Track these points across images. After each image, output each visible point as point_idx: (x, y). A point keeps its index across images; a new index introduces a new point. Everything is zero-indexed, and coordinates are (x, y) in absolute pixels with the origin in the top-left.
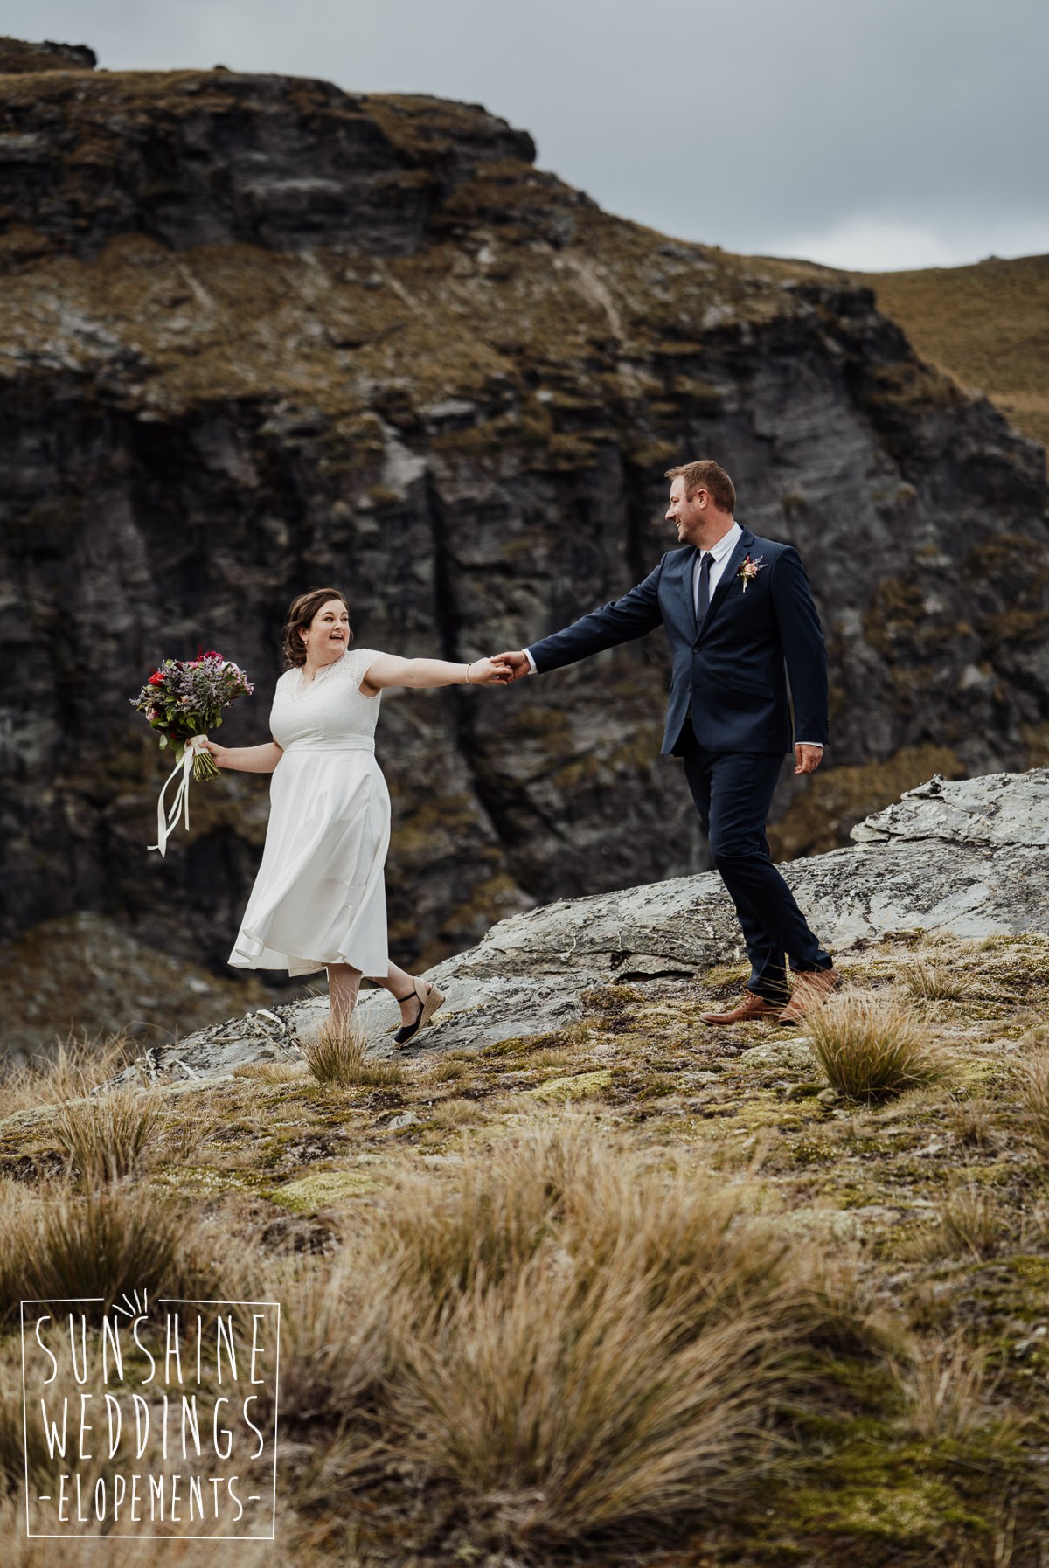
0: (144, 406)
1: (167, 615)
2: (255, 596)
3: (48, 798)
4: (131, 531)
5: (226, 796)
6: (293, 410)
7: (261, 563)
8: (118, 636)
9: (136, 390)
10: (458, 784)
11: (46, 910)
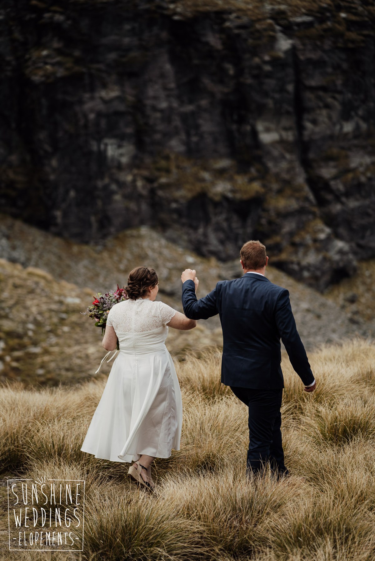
0: (175, 13)
1: (182, 103)
2: (219, 96)
3: (129, 178)
4: (168, 67)
5: (203, 180)
6: (238, 17)
7: (221, 82)
8: (162, 111)
9: (172, 6)
10: (301, 180)
11: (128, 225)
